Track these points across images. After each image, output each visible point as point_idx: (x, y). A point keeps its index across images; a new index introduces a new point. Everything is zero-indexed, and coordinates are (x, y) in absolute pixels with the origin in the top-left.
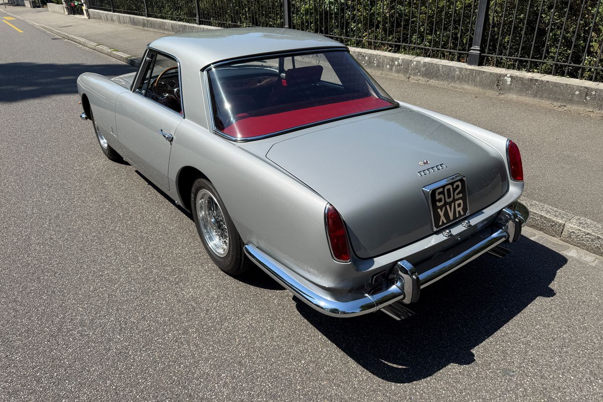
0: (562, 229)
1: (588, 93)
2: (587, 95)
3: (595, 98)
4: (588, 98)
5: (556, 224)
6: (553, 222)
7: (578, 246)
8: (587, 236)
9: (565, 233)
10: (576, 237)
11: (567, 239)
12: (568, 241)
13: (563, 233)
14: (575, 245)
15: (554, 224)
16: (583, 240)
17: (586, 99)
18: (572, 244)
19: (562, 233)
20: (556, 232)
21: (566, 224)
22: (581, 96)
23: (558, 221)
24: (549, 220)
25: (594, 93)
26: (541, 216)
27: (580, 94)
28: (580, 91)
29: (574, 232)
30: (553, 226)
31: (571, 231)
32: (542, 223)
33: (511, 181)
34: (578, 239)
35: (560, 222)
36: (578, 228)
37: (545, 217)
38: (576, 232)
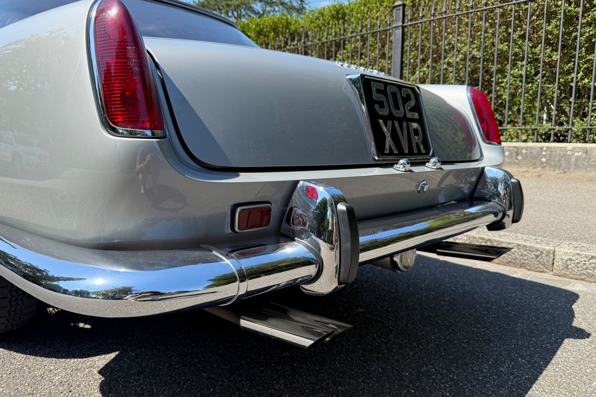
0: (552, 258)
1: (519, 152)
2: (517, 154)
3: (527, 157)
4: (519, 158)
5: (542, 253)
6: (537, 250)
7: (582, 279)
8: (591, 261)
9: (558, 264)
10: (576, 266)
11: (564, 272)
12: (565, 274)
13: (556, 264)
14: (577, 279)
15: (539, 253)
16: (587, 269)
17: (517, 159)
18: (572, 278)
19: (553, 264)
20: (544, 265)
21: (556, 249)
22: (512, 157)
23: (544, 247)
24: (531, 250)
25: (524, 151)
26: (519, 245)
27: (511, 154)
28: (510, 151)
29: (571, 260)
30: (538, 256)
31: (566, 258)
32: (521, 255)
33: (483, 145)
34: (580, 269)
35: (548, 248)
36: (576, 252)
37: (524, 246)
38: (574, 258)
